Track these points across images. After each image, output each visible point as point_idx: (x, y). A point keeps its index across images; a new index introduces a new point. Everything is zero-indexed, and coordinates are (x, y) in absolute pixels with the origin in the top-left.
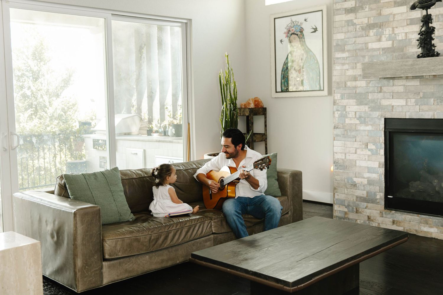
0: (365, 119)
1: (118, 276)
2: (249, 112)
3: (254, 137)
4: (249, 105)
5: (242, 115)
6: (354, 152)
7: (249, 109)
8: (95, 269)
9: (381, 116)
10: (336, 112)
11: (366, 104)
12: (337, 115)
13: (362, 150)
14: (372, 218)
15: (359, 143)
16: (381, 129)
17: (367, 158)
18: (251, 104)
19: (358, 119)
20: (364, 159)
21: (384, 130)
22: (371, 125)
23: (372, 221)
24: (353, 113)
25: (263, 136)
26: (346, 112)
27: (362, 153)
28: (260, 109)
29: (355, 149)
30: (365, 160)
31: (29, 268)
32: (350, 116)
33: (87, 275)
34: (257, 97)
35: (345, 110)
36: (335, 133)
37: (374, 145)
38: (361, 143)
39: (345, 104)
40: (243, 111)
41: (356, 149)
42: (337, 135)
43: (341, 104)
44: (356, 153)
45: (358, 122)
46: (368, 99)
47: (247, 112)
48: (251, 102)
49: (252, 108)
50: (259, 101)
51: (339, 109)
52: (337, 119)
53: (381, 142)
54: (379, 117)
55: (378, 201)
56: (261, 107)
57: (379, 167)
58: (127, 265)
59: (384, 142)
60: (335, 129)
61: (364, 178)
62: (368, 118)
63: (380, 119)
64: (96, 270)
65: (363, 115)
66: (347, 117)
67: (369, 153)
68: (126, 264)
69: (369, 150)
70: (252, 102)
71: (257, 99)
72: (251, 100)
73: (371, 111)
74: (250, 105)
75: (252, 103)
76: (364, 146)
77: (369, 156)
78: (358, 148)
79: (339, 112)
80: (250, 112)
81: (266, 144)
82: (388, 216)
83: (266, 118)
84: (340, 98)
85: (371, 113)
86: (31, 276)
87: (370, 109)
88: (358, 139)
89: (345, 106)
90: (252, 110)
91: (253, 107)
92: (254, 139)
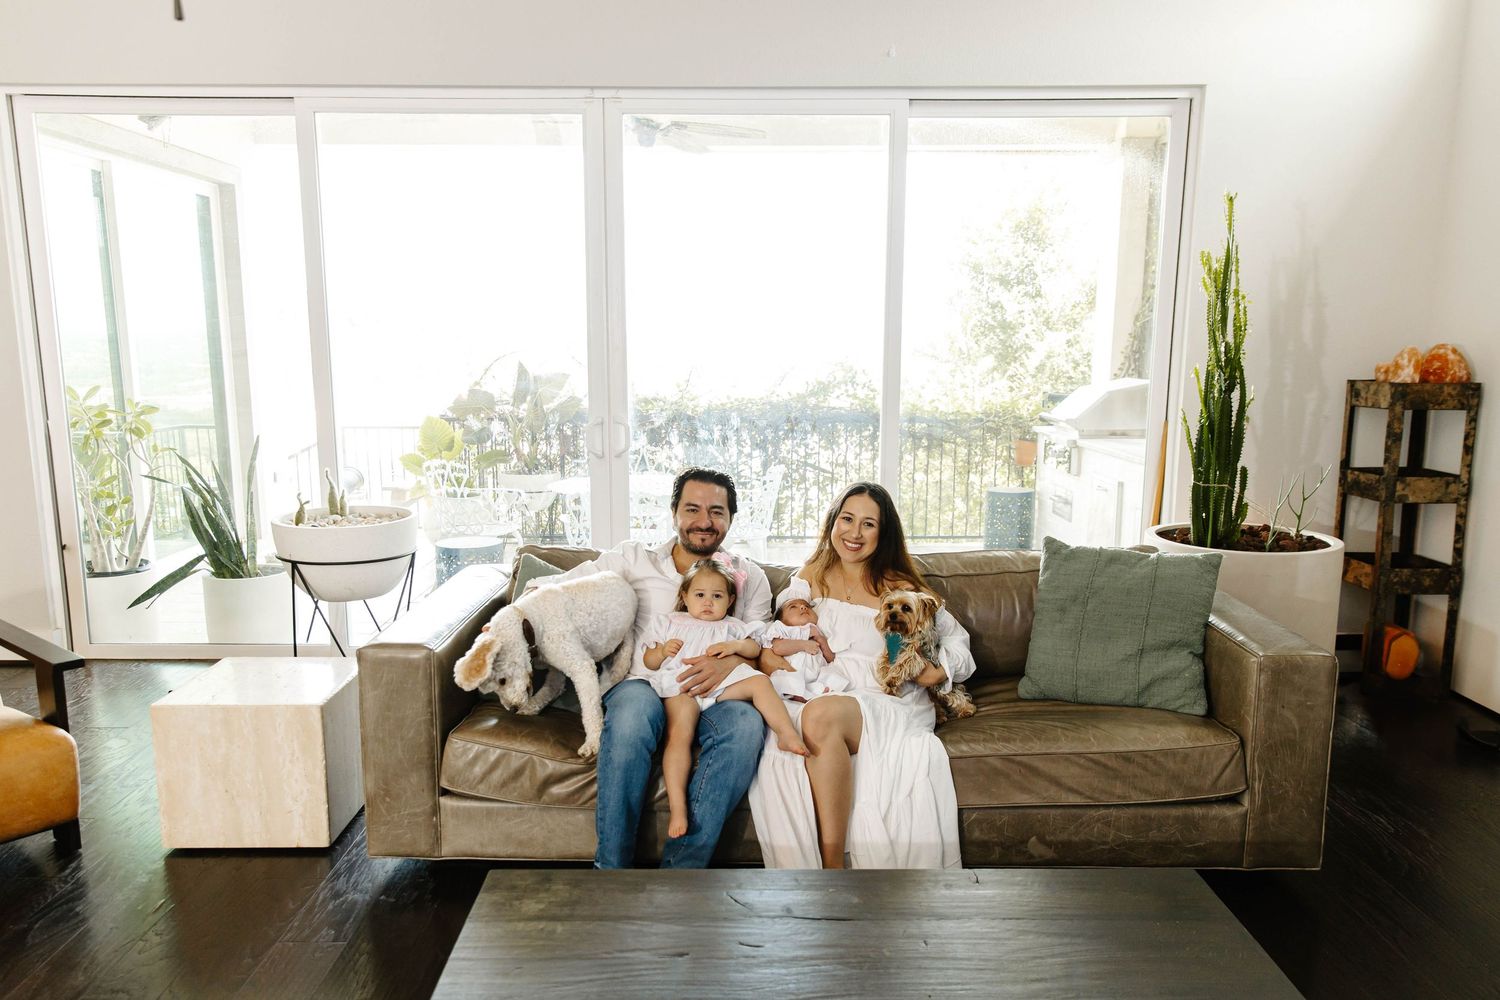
1: (482, 845)
2: (1389, 396)
3: (1399, 487)
4: (1395, 373)
5: (1370, 404)
7: (1393, 385)
8: (412, 811)
18: (1403, 370)
25: (1448, 484)
28: (1447, 390)
31: (291, 762)
33: (389, 819)
34: (1443, 345)
40: (1376, 393)
47: (1385, 396)
48: (1405, 362)
49: (1405, 385)
50: (1447, 360)
56: (1453, 379)
58: (511, 823)
64: (415, 814)
68: (508, 820)
70: (1410, 361)
71: (1442, 351)
72: (1406, 356)
74: (1400, 371)
75: (1408, 366)
80: (1392, 397)
81: (1462, 517)
83: (1473, 421)
86: (296, 781)
90: (1400, 389)
91: (1409, 381)
92: (1397, 494)
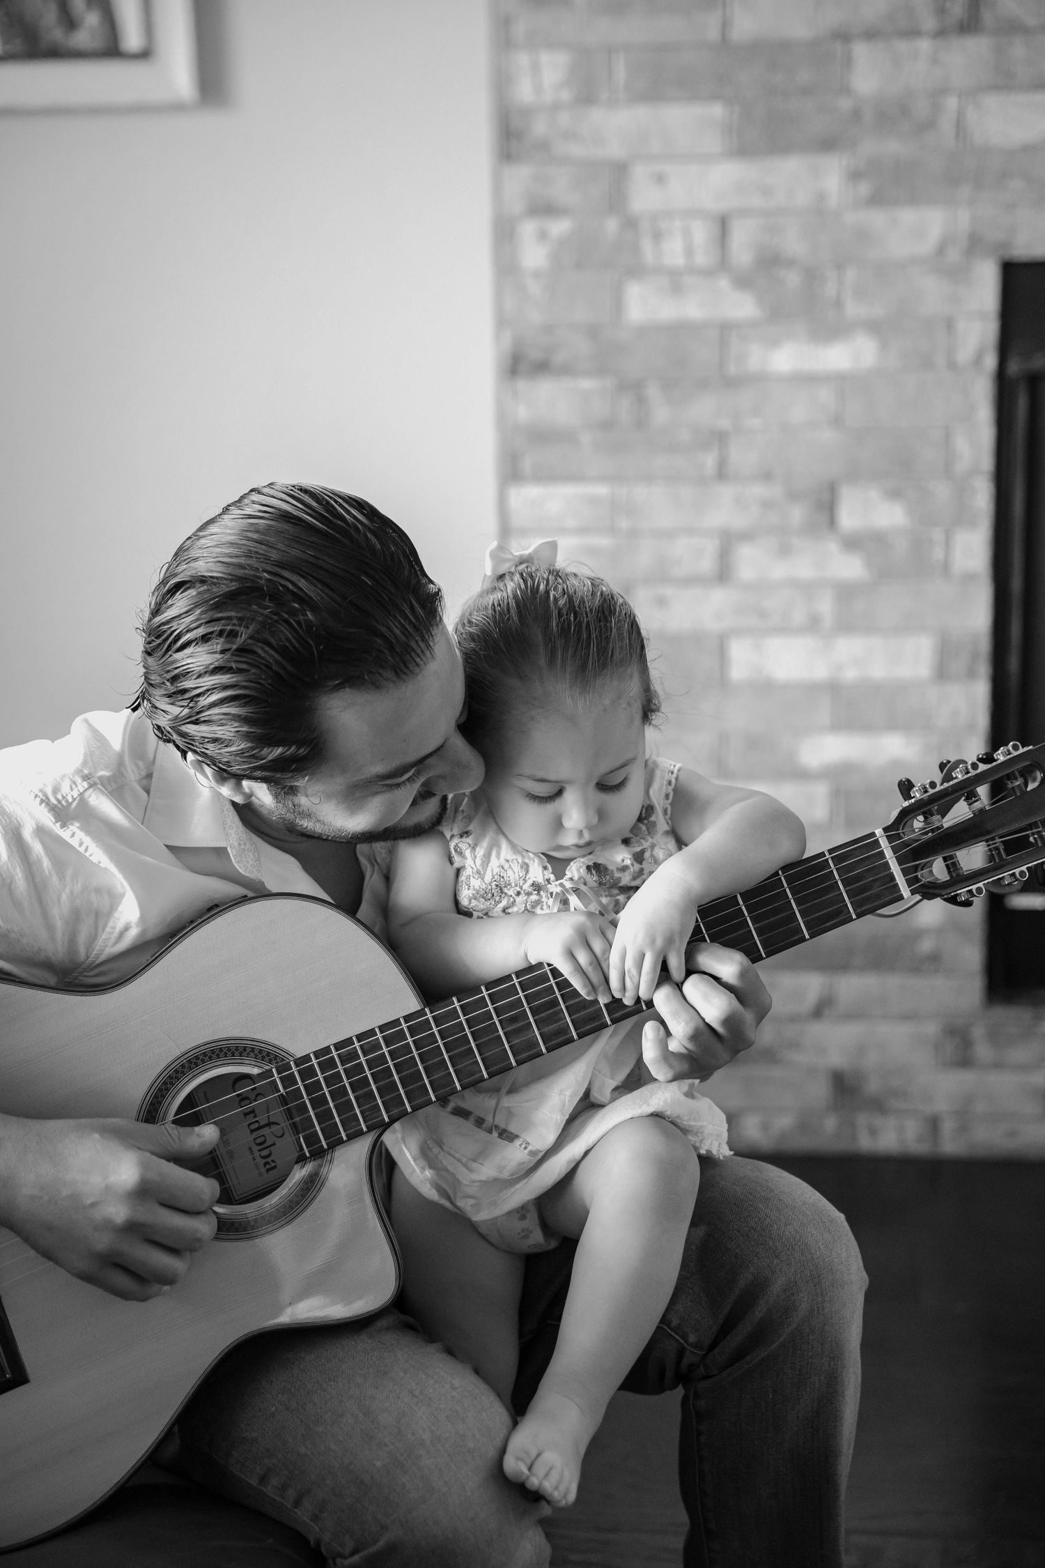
0: (812, 276)
6: (707, 564)
9: (974, 244)
10: (528, 229)
11: (828, 144)
12: (534, 256)
13: (785, 551)
14: (873, 1086)
15: (758, 491)
16: (965, 354)
17: (825, 606)
19: (743, 282)
20: (798, 617)
21: (991, 361)
22: (874, 327)
23: (878, 1105)
24: (701, 233)
26: (631, 223)
27: (779, 570)
29: (710, 547)
30: (813, 625)
32: (673, 252)
35: (616, 200)
36: (522, 413)
37: (894, 494)
38: (775, 491)
39: (615, 150)
41: (728, 542)
42: (542, 435)
43: (576, 150)
44: (723, 574)
45: (742, 307)
46: (846, 90)
51: (561, 188)
52: (534, 288)
53: (962, 466)
54: (954, 255)
55: (926, 946)
57: (942, 673)
59: (987, 462)
60: (522, 385)
61: (801, 775)
62: (840, 266)
63: (958, 275)
65: (794, 244)
66: (636, 270)
67: (851, 568)
69: (852, 543)
73: (877, 200)
76: (797, 514)
77: (846, 592)
78: (747, 536)
79: (560, 227)
82: (1019, 1054)
84: (566, 95)
85: (877, 219)
87: (864, 189)
88: (742, 456)
89: (620, 170)
